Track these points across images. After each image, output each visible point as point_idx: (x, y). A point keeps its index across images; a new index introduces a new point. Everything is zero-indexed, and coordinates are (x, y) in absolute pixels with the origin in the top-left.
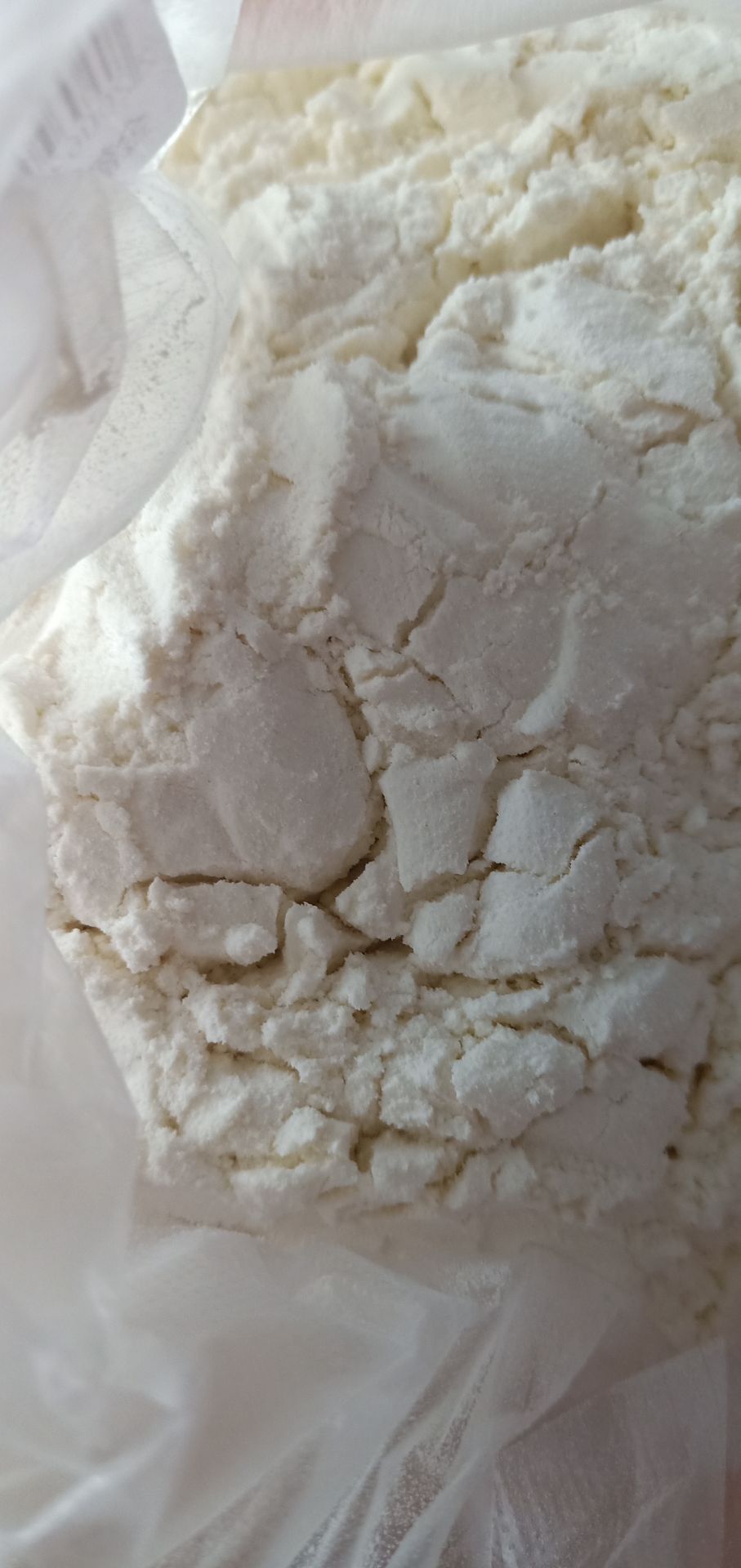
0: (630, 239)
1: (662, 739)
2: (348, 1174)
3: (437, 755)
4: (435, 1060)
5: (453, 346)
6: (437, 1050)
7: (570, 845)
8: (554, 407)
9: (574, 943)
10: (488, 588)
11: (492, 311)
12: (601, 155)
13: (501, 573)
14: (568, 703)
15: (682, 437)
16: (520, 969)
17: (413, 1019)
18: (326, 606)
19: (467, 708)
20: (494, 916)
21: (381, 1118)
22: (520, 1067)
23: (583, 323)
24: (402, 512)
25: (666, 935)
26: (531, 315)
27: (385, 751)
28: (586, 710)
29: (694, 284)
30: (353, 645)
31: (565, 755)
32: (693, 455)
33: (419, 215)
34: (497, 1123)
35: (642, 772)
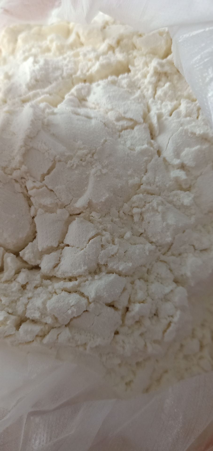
0: (126, 74)
1: (119, 212)
2: (13, 331)
3: (52, 212)
4: (42, 300)
5: (71, 100)
6: (44, 296)
7: (87, 240)
8: (96, 118)
9: (86, 268)
10: (68, 165)
11: (83, 92)
12: (121, 52)
13: (72, 161)
14: (89, 199)
15: (132, 128)
16: (70, 275)
17: (39, 288)
18: (21, 168)
19: (60, 199)
20: (64, 259)
21: (26, 316)
22: (66, 303)
23: (107, 95)
24: (45, 143)
25: (115, 267)
26: (94, 93)
27: (36, 211)
28: (94, 201)
29: (142, 87)
30: (28, 180)
31: (89, 214)
32: (135, 133)
33: (70, 66)
34: (60, 319)
35: (112, 221)
